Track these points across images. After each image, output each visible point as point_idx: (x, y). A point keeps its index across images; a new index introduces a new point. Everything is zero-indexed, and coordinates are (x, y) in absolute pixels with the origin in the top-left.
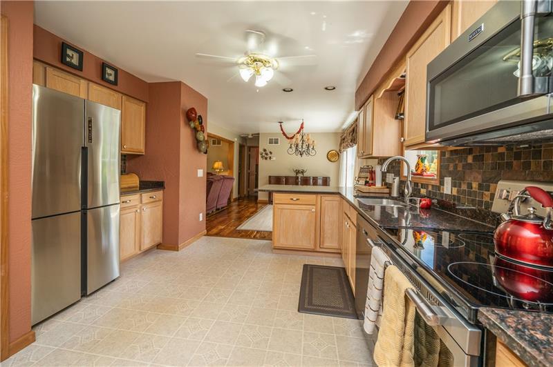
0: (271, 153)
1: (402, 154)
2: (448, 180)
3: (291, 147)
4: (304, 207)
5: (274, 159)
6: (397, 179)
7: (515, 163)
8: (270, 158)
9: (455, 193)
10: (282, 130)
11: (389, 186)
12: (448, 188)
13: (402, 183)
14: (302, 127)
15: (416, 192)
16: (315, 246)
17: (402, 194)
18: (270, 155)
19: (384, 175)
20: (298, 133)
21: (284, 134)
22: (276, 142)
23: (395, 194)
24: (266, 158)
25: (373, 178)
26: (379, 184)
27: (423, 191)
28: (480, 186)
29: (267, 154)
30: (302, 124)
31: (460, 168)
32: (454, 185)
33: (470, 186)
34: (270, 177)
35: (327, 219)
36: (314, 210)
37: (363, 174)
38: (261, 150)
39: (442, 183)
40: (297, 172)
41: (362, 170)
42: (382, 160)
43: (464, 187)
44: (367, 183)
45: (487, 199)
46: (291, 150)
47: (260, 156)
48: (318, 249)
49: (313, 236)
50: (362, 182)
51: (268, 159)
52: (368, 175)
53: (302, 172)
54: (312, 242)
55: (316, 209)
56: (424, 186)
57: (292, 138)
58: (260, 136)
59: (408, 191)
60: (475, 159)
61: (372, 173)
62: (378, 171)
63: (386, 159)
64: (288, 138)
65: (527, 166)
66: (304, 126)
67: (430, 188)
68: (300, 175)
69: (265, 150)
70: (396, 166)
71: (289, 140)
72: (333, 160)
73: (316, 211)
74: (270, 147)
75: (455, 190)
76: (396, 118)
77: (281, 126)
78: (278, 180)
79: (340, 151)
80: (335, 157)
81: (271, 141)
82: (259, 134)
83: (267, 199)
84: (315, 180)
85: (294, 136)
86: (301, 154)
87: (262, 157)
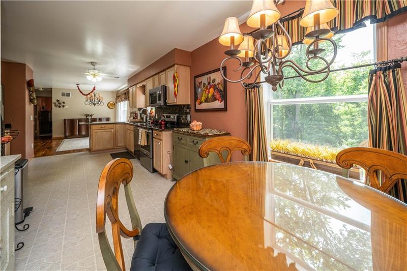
0: (64, 103)
1: (146, 108)
2: (157, 115)
4: (108, 130)
5: (67, 107)
6: (145, 116)
8: (63, 106)
10: (79, 89)
11: (142, 119)
12: (157, 117)
13: (146, 117)
14: (94, 89)
15: (150, 119)
16: (114, 146)
17: (146, 120)
18: (63, 104)
19: (141, 114)
20: (92, 92)
21: (81, 92)
22: (68, 95)
24: (59, 107)
25: (136, 116)
26: (139, 118)
27: (152, 119)
29: (60, 104)
30: (95, 87)
34: (65, 120)
35: (119, 134)
37: (132, 115)
38: (54, 100)
41: (131, 113)
42: (140, 109)
43: (159, 116)
44: (134, 118)
46: (87, 102)
47: (53, 105)
48: (115, 148)
49: (112, 142)
50: (132, 118)
51: (62, 107)
52: (135, 115)
53: (91, 116)
54: (112, 145)
55: (114, 130)
56: (152, 117)
57: (87, 95)
58: (53, 90)
59: (148, 119)
61: (136, 114)
62: (139, 113)
63: (141, 109)
64: (84, 95)
68: (89, 118)
69: (58, 101)
70: (145, 112)
71: (85, 96)
72: (111, 107)
73: (114, 132)
74: (62, 99)
76: (144, 94)
77: (78, 87)
78: (72, 122)
79: (116, 102)
80: (113, 106)
81: (63, 95)
82: (52, 88)
83: (63, 136)
84: (100, 119)
85: (89, 94)
86: (94, 105)
87: (56, 106)
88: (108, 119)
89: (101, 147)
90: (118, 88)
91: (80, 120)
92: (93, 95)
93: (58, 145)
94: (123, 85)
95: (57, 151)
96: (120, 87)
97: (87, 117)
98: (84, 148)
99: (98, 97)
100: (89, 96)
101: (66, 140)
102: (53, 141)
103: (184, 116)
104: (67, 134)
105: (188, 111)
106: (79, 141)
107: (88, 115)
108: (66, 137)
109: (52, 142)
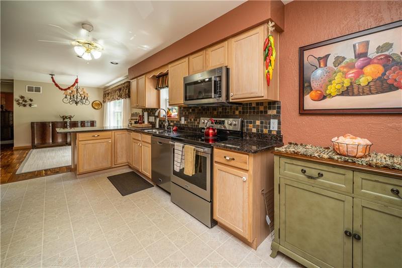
0: (31, 100)
2: (183, 119)
3: (66, 97)
4: (103, 140)
5: (35, 106)
6: (158, 119)
7: (203, 112)
8: (30, 105)
9: (186, 123)
10: (54, 81)
11: (153, 123)
12: (183, 121)
14: (76, 81)
16: (112, 164)
18: (30, 102)
19: (148, 118)
20: (73, 86)
21: (56, 85)
22: (38, 90)
23: (157, 126)
24: (25, 105)
25: (141, 119)
26: (146, 122)
27: (172, 124)
28: (194, 120)
29: (26, 101)
30: (77, 80)
31: (187, 114)
32: (185, 120)
33: (191, 120)
34: (32, 124)
35: (119, 146)
36: (110, 141)
37: (134, 118)
38: (16, 96)
39: (180, 120)
40: (64, 118)
41: (133, 115)
43: (189, 121)
45: (196, 124)
46: (66, 99)
47: (15, 103)
48: (114, 166)
49: (110, 158)
50: (133, 122)
51: (28, 106)
52: (137, 118)
53: (70, 118)
54: (109, 163)
55: (112, 141)
57: (65, 90)
58: (14, 82)
59: (166, 124)
60: (192, 110)
61: (140, 116)
62: (146, 115)
64: (62, 89)
65: (206, 113)
66: (78, 81)
67: (175, 122)
68: (68, 120)
69: (22, 97)
71: (64, 91)
72: (96, 107)
73: (112, 142)
74: (28, 95)
75: (186, 122)
76: (156, 89)
77: (52, 78)
78: (43, 126)
79: (104, 102)
80: (98, 106)
81: (30, 89)
82: (13, 80)
83: (29, 144)
84: (83, 124)
85: (69, 88)
86: (77, 103)
87: (19, 104)
88: (92, 124)
89: (93, 167)
90: (108, 83)
91: (54, 125)
92: (75, 90)
93: (21, 160)
94: (118, 77)
95: (18, 173)
96: (110, 82)
97: (64, 119)
98: (63, 165)
99: (82, 93)
100: (69, 91)
101: (34, 151)
102: (15, 152)
103: (258, 123)
104: (36, 143)
105: (274, 112)
106: (54, 152)
107: (66, 117)
108: (34, 147)
109: (12, 154)
